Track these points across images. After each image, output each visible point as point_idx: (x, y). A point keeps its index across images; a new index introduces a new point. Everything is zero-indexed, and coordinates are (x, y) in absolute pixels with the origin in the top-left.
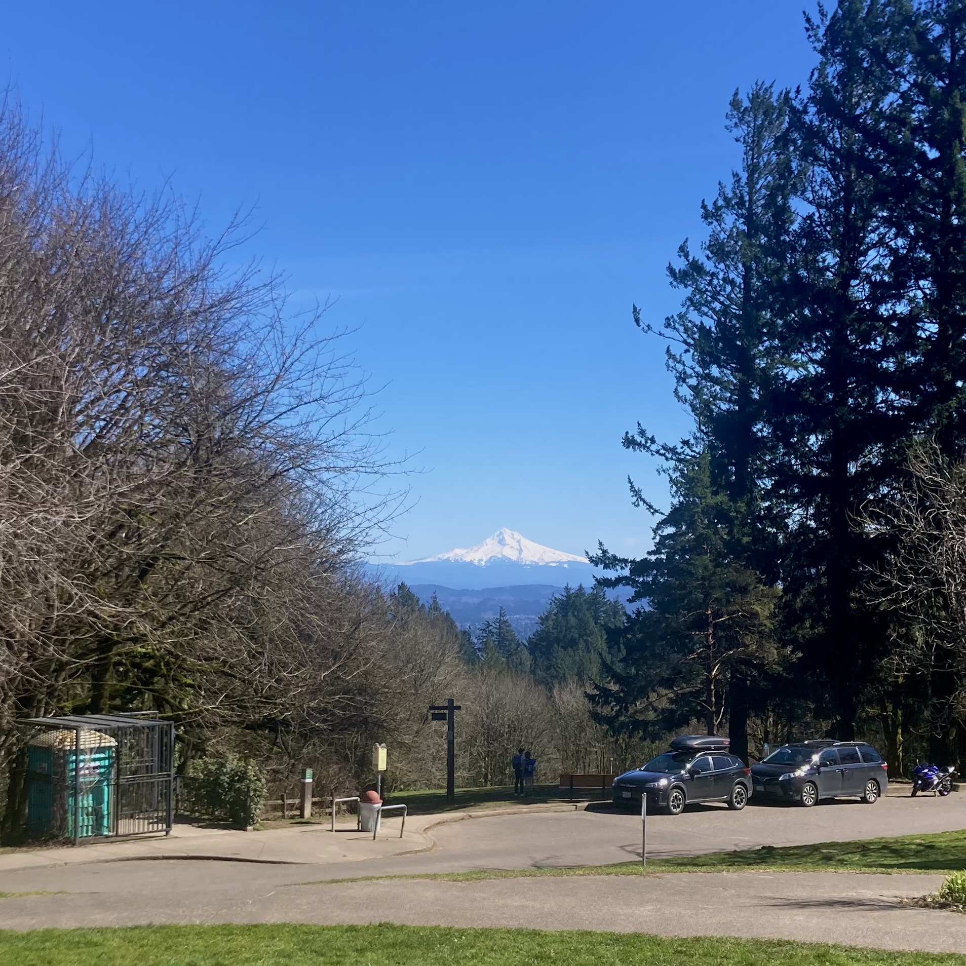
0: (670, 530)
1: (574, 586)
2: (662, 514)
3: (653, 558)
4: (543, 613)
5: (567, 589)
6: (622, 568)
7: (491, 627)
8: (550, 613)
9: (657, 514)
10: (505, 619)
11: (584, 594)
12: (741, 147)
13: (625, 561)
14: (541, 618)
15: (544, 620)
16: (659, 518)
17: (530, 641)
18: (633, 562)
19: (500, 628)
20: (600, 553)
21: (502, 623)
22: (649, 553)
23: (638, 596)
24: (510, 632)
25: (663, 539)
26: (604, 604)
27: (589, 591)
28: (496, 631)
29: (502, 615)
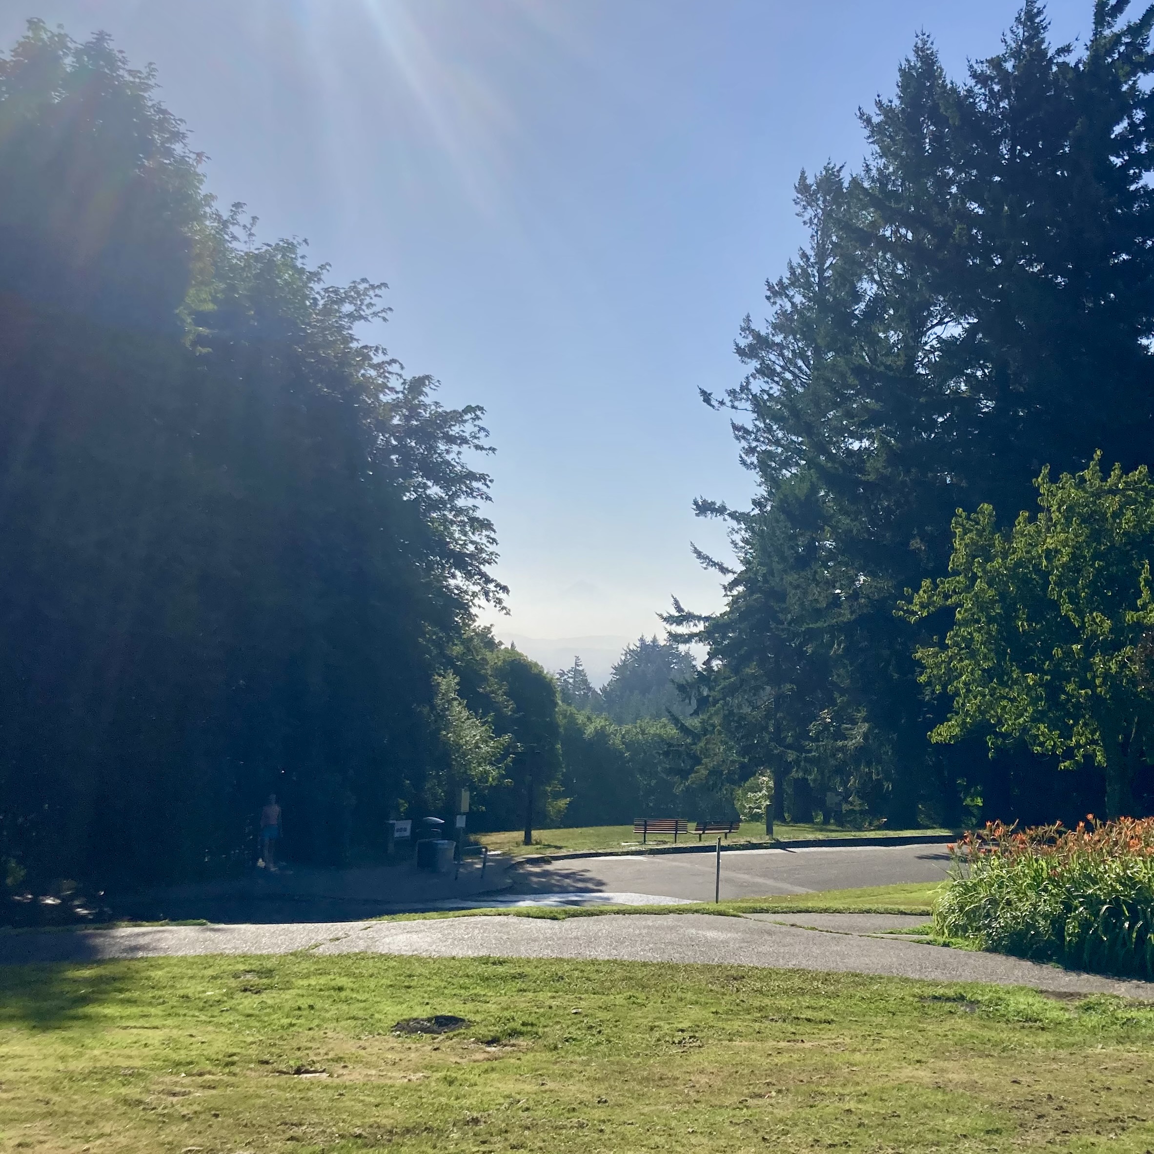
0: (741, 588)
1: (648, 640)
2: (734, 573)
3: (727, 617)
4: (617, 662)
5: (642, 640)
6: (695, 625)
7: (566, 677)
8: (624, 662)
9: (731, 574)
10: (580, 668)
11: (657, 646)
12: (809, 231)
13: (699, 618)
14: (615, 668)
15: (619, 670)
16: (730, 577)
17: (604, 690)
18: (707, 619)
19: (574, 678)
20: (675, 611)
21: (578, 672)
22: (724, 612)
24: (585, 682)
25: (736, 600)
26: (678, 656)
27: (662, 643)
28: (571, 681)
29: (577, 665)
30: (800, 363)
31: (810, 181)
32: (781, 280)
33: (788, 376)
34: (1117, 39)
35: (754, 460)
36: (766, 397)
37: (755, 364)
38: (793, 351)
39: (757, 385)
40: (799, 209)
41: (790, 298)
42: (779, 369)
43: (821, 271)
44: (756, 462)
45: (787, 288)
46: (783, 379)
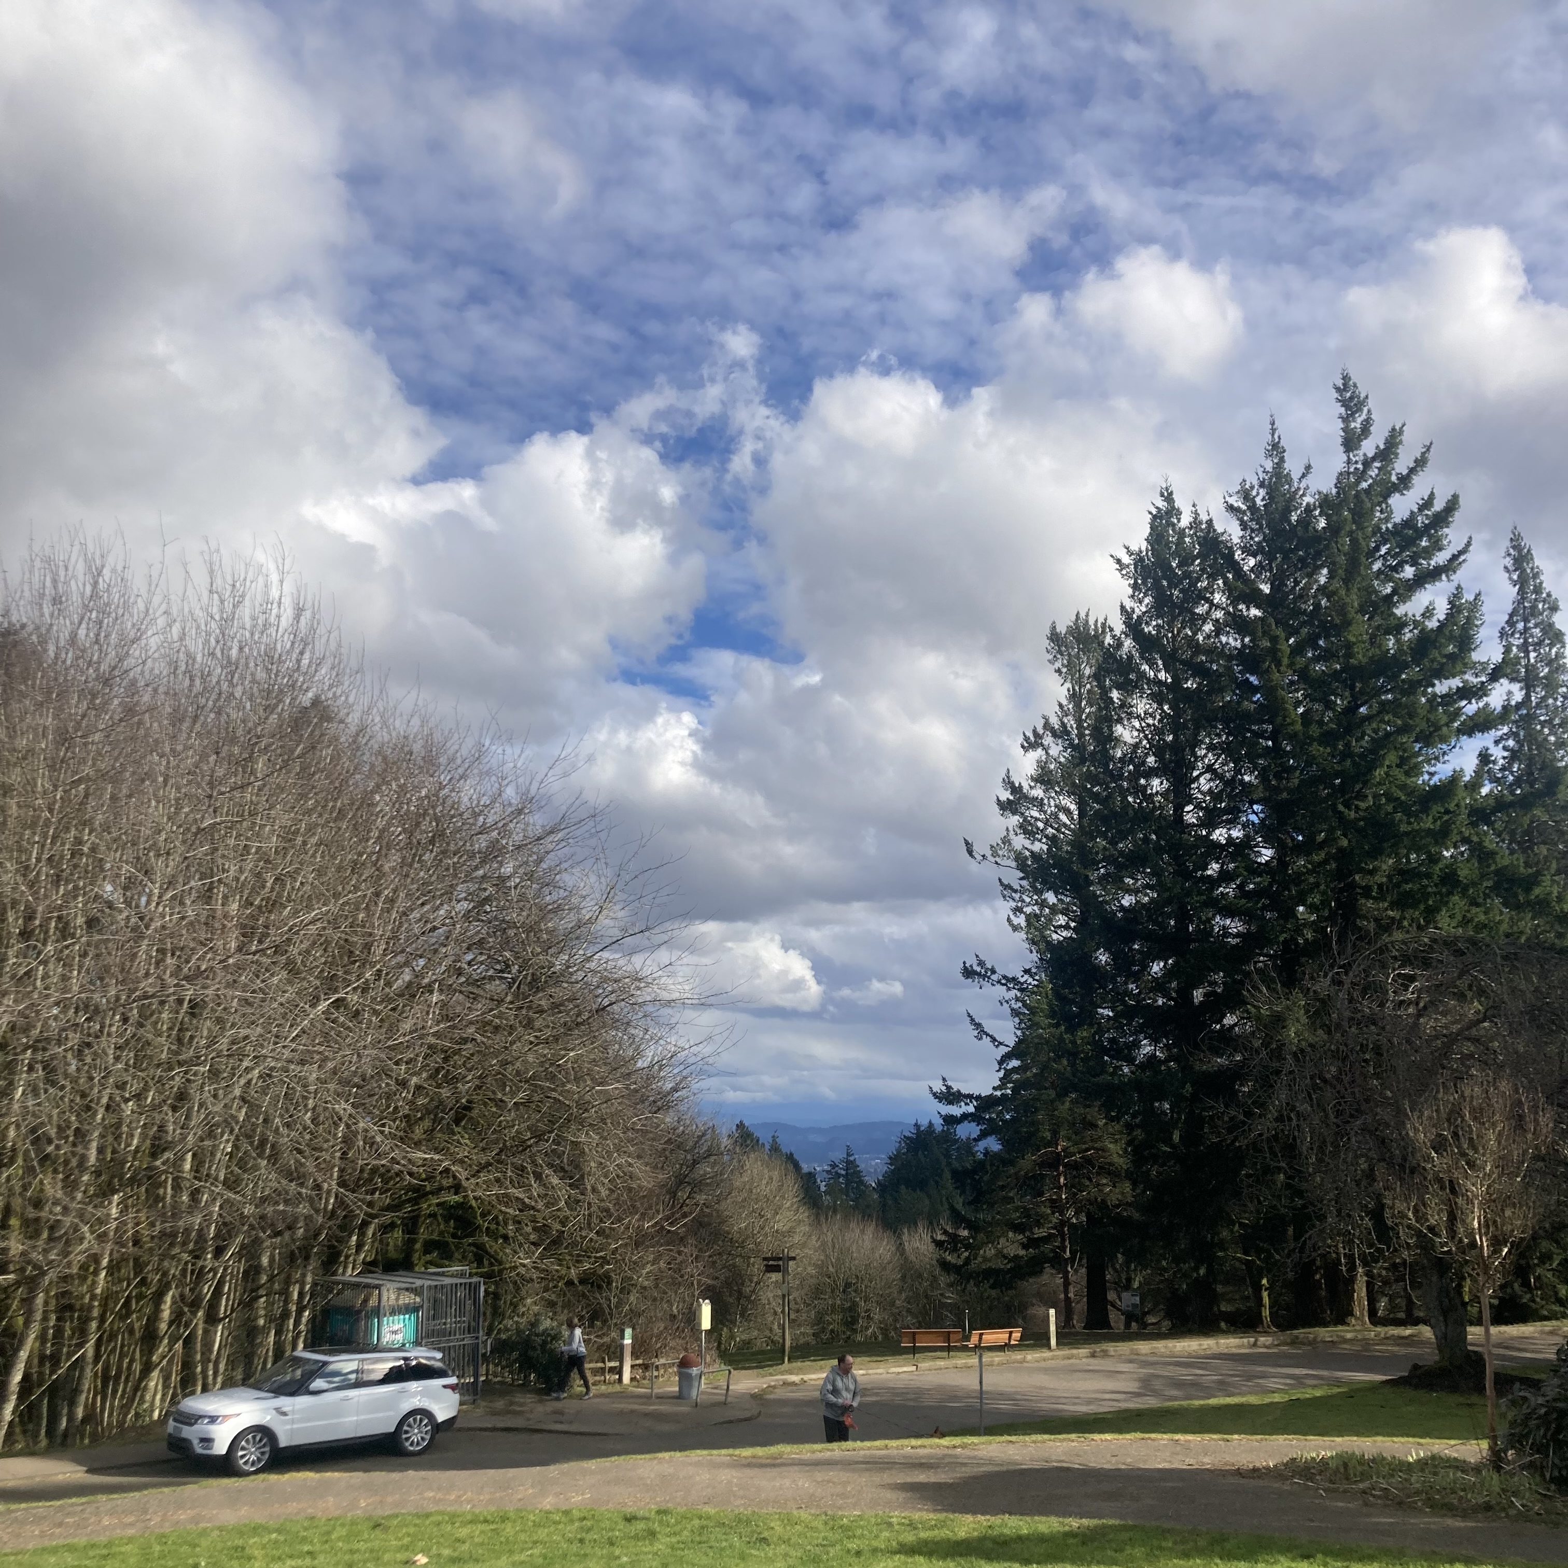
0: (1015, 1063)
1: (924, 1123)
2: (1006, 1046)
3: (998, 1093)
4: (892, 1150)
5: (917, 1125)
6: (966, 1104)
7: (837, 1168)
8: (898, 1151)
9: (1001, 1047)
10: (852, 1158)
11: (934, 1132)
13: (970, 1097)
14: (890, 1158)
15: (893, 1159)
16: (1003, 1050)
17: (879, 1183)
18: (978, 1098)
19: (847, 1169)
20: (944, 1088)
21: (850, 1164)
22: (995, 1089)
23: (983, 1135)
24: (858, 1173)
25: (1008, 1073)
26: (956, 1141)
27: (939, 1128)
28: (843, 1172)
29: (849, 1155)
30: (1063, 817)
31: (1062, 629)
32: (1035, 732)
33: (1050, 831)
34: (1367, 463)
35: (1021, 920)
36: (1027, 853)
37: (1015, 820)
38: (1056, 806)
39: (1019, 842)
40: (1051, 657)
41: (1046, 749)
42: (1040, 825)
43: (1079, 721)
44: (1023, 924)
45: (1041, 737)
46: (1047, 837)
